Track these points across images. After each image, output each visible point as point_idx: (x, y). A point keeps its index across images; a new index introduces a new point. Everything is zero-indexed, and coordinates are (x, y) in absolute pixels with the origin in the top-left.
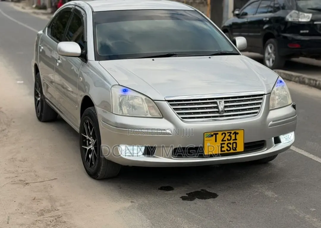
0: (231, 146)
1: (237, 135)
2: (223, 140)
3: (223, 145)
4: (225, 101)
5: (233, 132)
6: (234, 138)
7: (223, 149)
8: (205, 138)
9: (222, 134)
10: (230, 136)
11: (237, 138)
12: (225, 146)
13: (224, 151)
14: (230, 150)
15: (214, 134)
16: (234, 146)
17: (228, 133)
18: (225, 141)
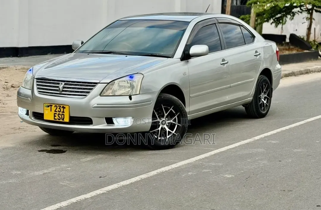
0: (60, 116)
1: (64, 109)
2: (55, 111)
3: (55, 115)
4: (65, 84)
5: (62, 106)
6: (62, 111)
7: (55, 118)
8: (44, 107)
9: (55, 106)
10: (59, 108)
11: (64, 111)
12: (57, 115)
13: (56, 119)
14: (60, 119)
15: (50, 105)
16: (63, 117)
17: (59, 106)
18: (57, 112)
